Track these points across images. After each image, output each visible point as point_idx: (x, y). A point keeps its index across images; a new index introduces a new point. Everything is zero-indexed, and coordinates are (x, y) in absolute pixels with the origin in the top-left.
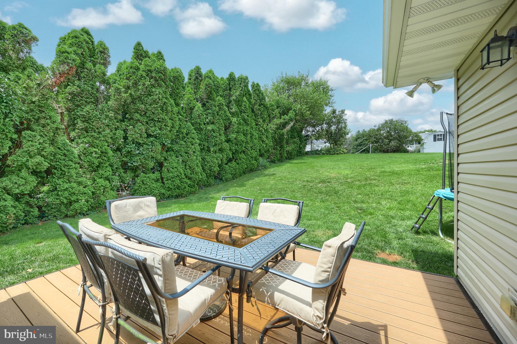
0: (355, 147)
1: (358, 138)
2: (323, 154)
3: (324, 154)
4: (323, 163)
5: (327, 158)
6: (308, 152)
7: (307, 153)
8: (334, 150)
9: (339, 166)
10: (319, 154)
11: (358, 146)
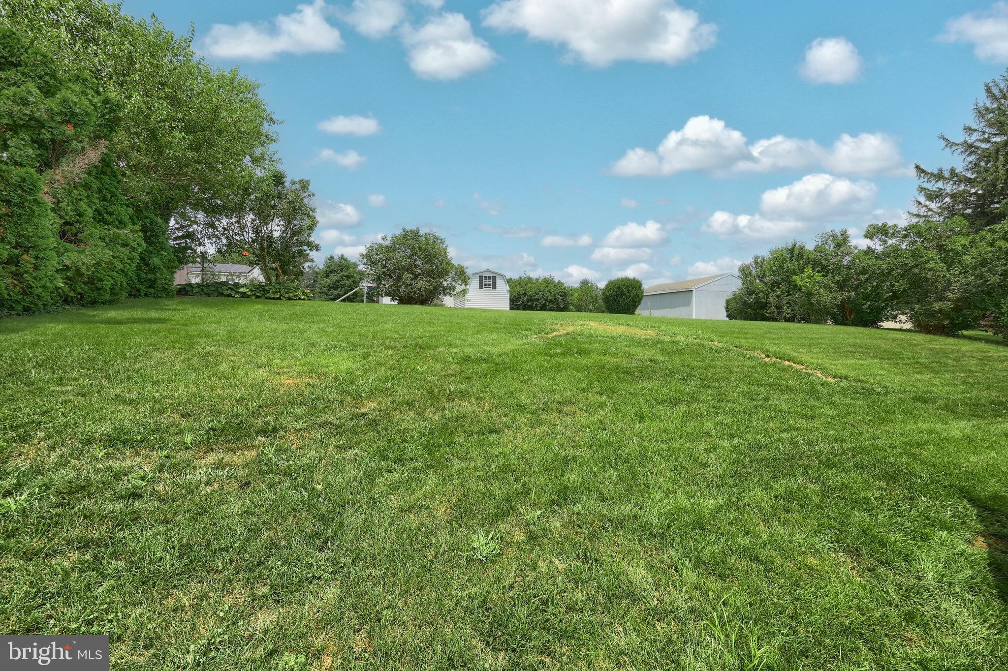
0: (325, 290)
1: (331, 272)
2: (244, 295)
3: (248, 297)
4: (243, 324)
5: (258, 307)
6: (188, 288)
7: (185, 291)
8: (278, 286)
9: (305, 335)
10: (229, 295)
11: (331, 288)
